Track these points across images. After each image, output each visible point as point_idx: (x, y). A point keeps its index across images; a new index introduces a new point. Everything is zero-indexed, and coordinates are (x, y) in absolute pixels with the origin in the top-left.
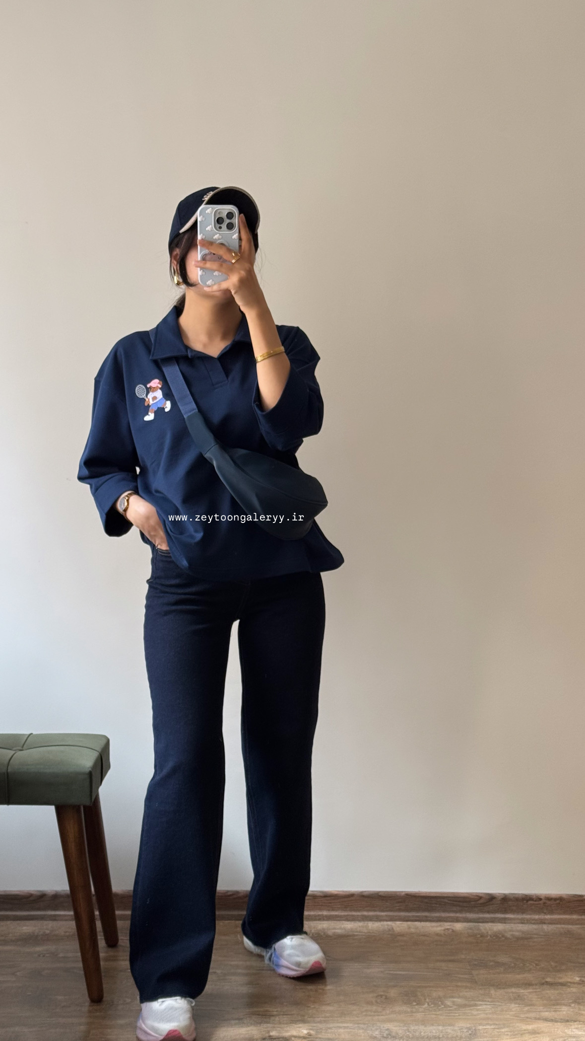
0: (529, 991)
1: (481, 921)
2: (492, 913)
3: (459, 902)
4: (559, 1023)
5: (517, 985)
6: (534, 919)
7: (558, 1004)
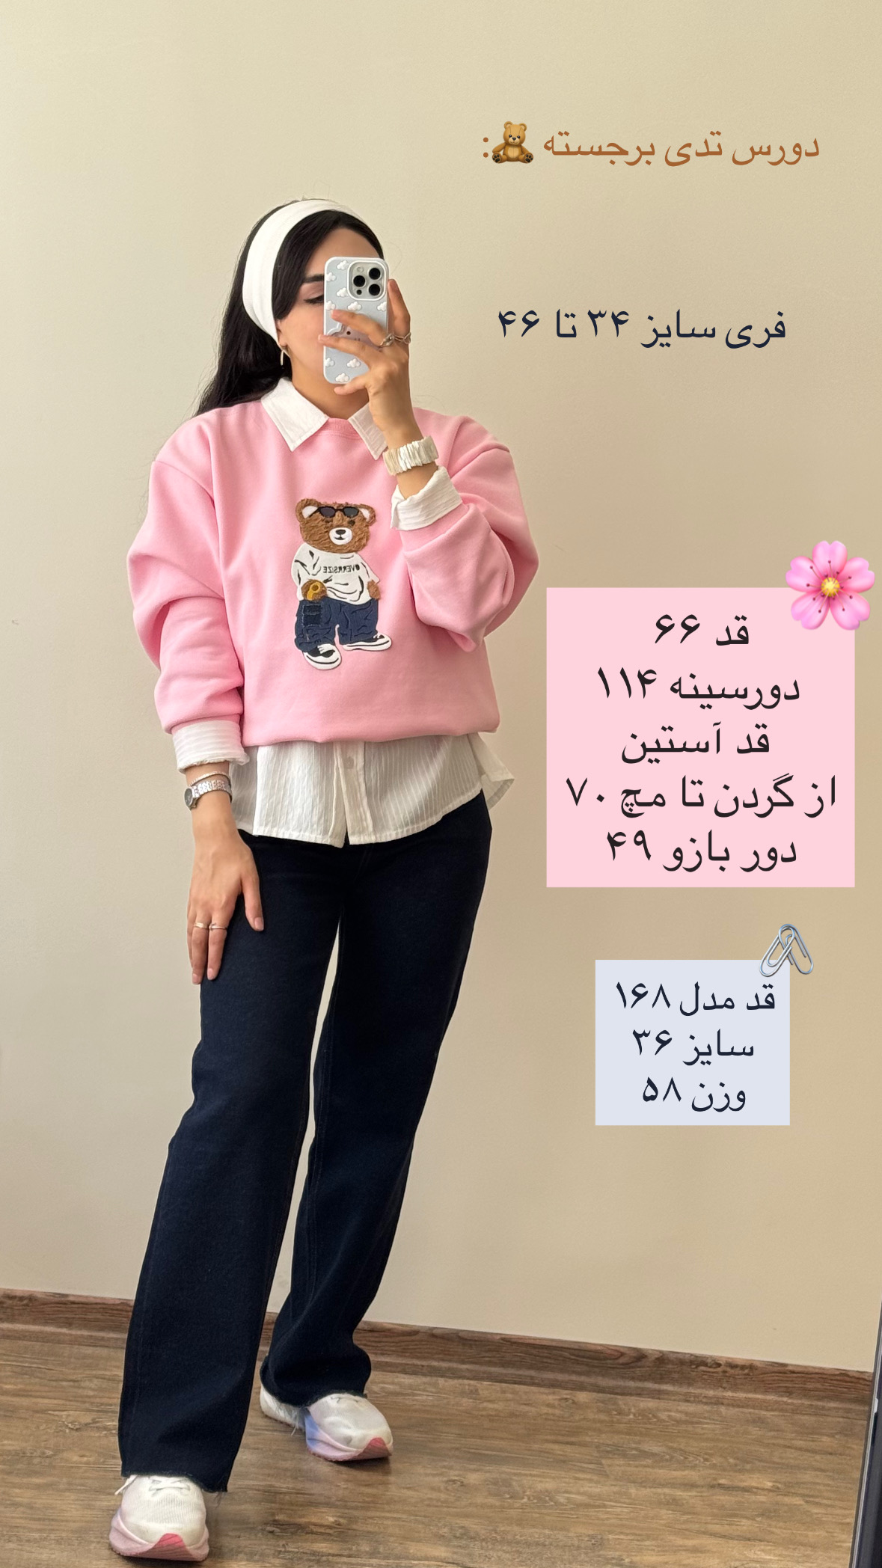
0: (690, 1494)
1: (619, 1391)
2: (640, 1380)
3: (588, 1358)
4: (735, 1542)
5: (672, 1485)
6: (705, 1397)
7: (736, 1516)
